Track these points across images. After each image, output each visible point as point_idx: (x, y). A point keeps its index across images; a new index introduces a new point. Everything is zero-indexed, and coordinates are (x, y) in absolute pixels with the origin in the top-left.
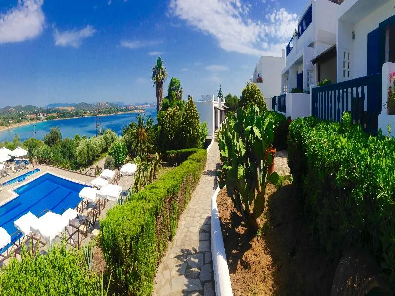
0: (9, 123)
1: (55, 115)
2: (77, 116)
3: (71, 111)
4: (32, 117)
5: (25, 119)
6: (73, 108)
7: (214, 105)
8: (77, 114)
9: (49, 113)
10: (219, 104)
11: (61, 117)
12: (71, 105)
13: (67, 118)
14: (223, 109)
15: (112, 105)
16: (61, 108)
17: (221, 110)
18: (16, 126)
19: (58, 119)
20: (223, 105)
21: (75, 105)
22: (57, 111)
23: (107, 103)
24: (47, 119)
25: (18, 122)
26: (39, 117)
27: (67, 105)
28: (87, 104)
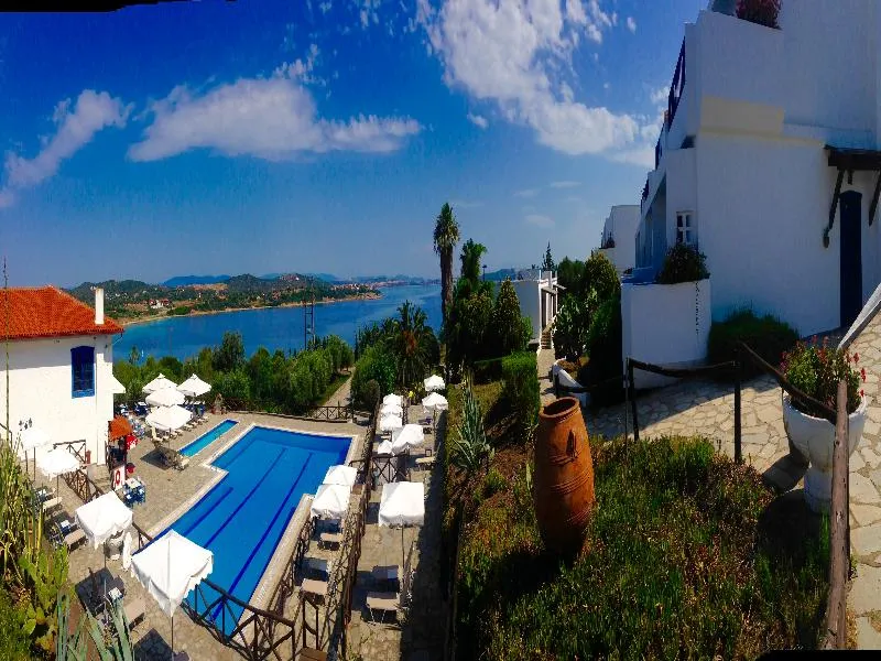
1: (187, 303)
2: (233, 307)
3: (221, 292)
4: (139, 307)
5: (125, 311)
6: (223, 287)
7: (540, 287)
8: (235, 300)
9: (175, 298)
10: (547, 283)
11: (202, 308)
12: (218, 280)
13: (215, 312)
14: (556, 292)
16: (198, 287)
17: (552, 295)
19: (193, 313)
20: (555, 283)
21: (227, 280)
22: (192, 294)
24: (170, 313)
26: (154, 307)
27: (210, 280)
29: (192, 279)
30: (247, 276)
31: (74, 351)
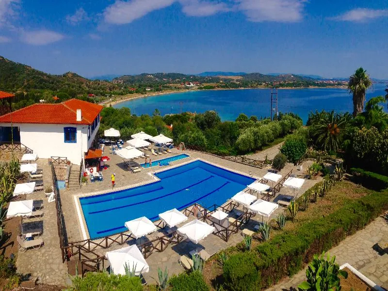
0: (145, 90)
1: (213, 84)
2: (245, 87)
3: (237, 81)
4: (179, 85)
5: (168, 87)
6: (240, 78)
8: (245, 84)
9: (204, 82)
11: (222, 87)
12: (237, 75)
13: (231, 89)
15: (300, 77)
16: (222, 77)
18: (155, 94)
19: (217, 89)
21: (243, 75)
22: (217, 80)
23: (293, 75)
25: (157, 90)
26: (188, 86)
27: (232, 74)
28: (260, 75)
29: (220, 73)
30: (257, 74)
31: (65, 128)
